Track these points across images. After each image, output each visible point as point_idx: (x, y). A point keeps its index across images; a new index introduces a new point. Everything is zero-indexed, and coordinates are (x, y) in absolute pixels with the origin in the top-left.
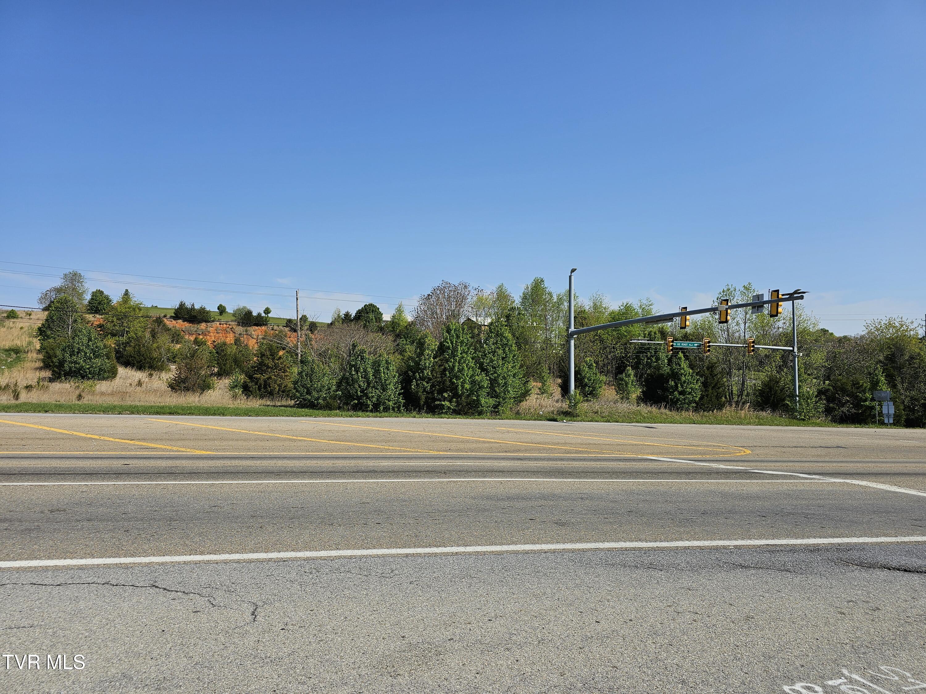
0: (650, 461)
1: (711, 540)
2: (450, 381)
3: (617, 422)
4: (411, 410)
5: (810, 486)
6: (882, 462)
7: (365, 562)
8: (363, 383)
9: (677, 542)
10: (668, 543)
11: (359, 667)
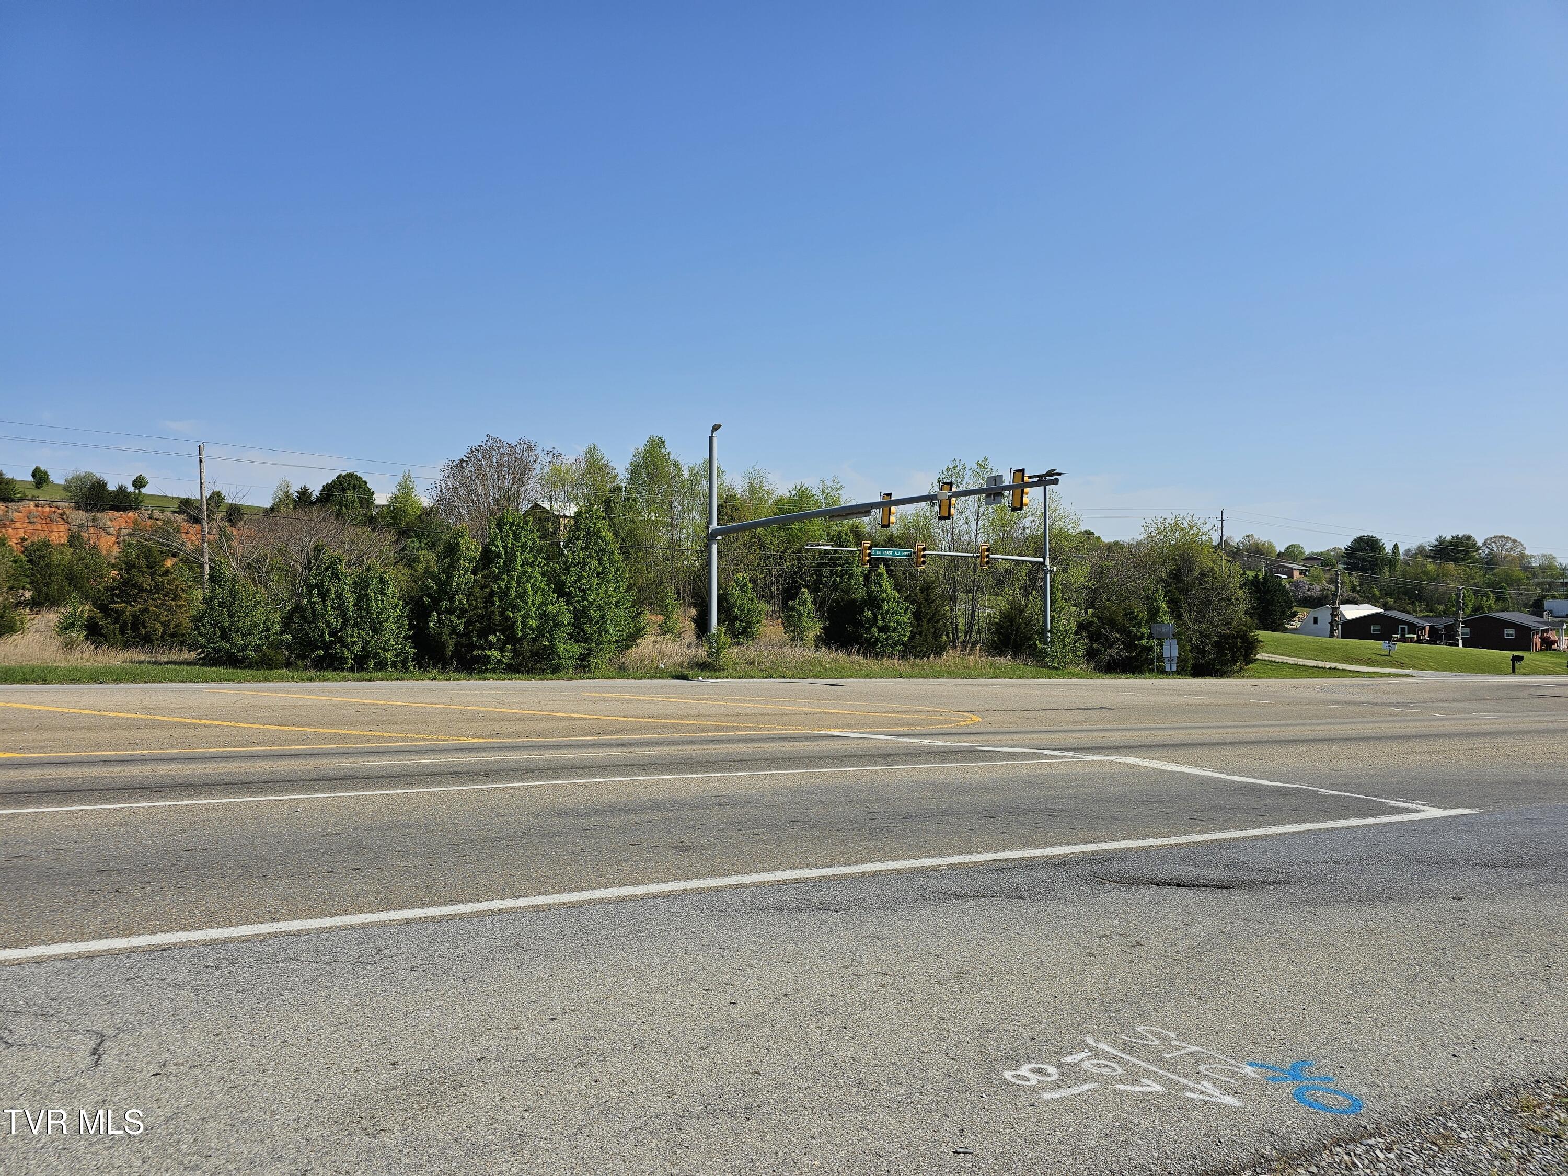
0: (831, 739)
1: (914, 858)
2: (502, 614)
3: (784, 677)
4: (429, 667)
5: (1060, 768)
6: (1159, 729)
7: (327, 940)
8: (335, 618)
9: (865, 865)
10: (850, 868)
11: (307, 1126)
